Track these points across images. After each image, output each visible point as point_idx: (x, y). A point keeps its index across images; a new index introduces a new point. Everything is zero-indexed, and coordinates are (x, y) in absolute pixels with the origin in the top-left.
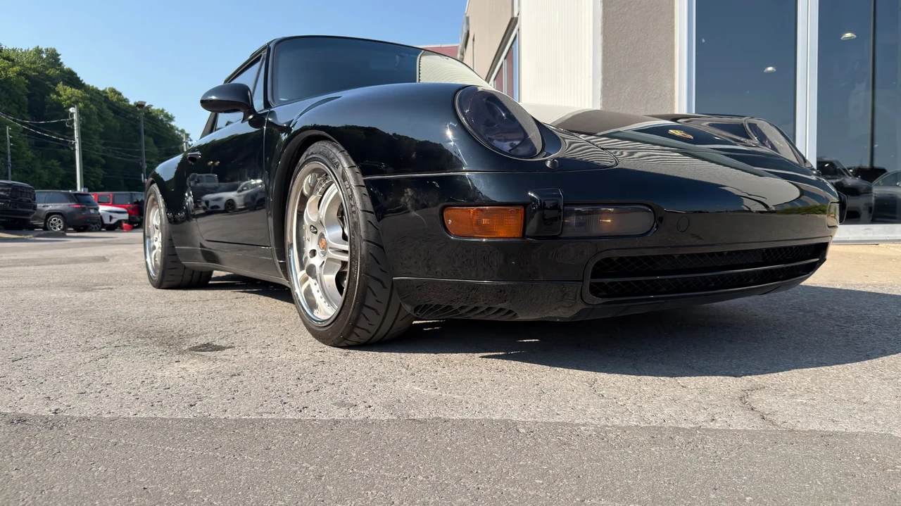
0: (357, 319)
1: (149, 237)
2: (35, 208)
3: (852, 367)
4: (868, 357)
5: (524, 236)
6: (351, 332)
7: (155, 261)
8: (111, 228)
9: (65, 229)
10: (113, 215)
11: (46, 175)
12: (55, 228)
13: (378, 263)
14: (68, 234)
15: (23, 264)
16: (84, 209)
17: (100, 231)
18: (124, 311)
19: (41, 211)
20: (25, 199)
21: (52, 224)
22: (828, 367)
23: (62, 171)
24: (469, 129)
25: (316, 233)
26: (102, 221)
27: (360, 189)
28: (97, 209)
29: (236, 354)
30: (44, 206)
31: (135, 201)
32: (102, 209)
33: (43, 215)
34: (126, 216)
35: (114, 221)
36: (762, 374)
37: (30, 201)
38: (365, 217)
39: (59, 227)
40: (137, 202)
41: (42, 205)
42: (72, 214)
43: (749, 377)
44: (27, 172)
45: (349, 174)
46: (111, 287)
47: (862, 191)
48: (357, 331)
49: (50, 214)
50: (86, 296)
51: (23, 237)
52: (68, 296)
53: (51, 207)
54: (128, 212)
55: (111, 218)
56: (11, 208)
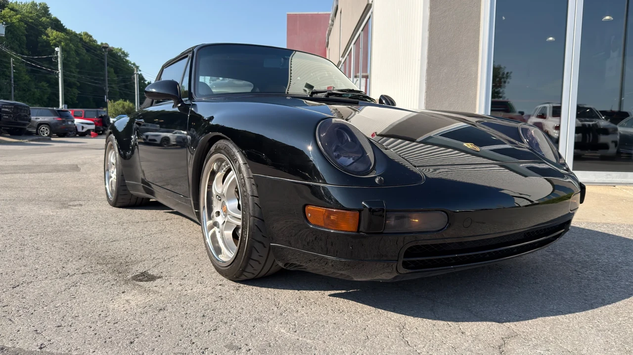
0: (246, 267)
1: (108, 170)
2: (30, 120)
3: (579, 317)
4: (592, 307)
5: (358, 231)
6: (241, 274)
7: (112, 187)
8: (83, 135)
9: (50, 136)
10: (84, 125)
11: (38, 93)
12: (43, 134)
13: (261, 231)
14: (52, 139)
16: (64, 122)
17: (75, 136)
18: (89, 232)
19: (34, 122)
20: (23, 114)
21: (42, 131)
22: (563, 316)
23: (49, 90)
24: (325, 153)
25: (220, 200)
26: (77, 129)
27: (250, 180)
28: (73, 121)
29: (163, 285)
30: (36, 119)
31: (100, 115)
32: (77, 121)
33: (35, 125)
34: (93, 127)
35: (85, 130)
36: (517, 321)
37: (26, 116)
38: (253, 200)
39: (47, 133)
40: (101, 117)
41: (35, 117)
42: (56, 124)
43: (508, 323)
44: (24, 90)
45: (243, 168)
46: (81, 203)
47: (610, 130)
48: (245, 273)
49: (41, 124)
50: (64, 213)
51: (21, 141)
52: (51, 214)
53: (41, 119)
54: (95, 124)
55: (83, 128)
56: (13, 121)
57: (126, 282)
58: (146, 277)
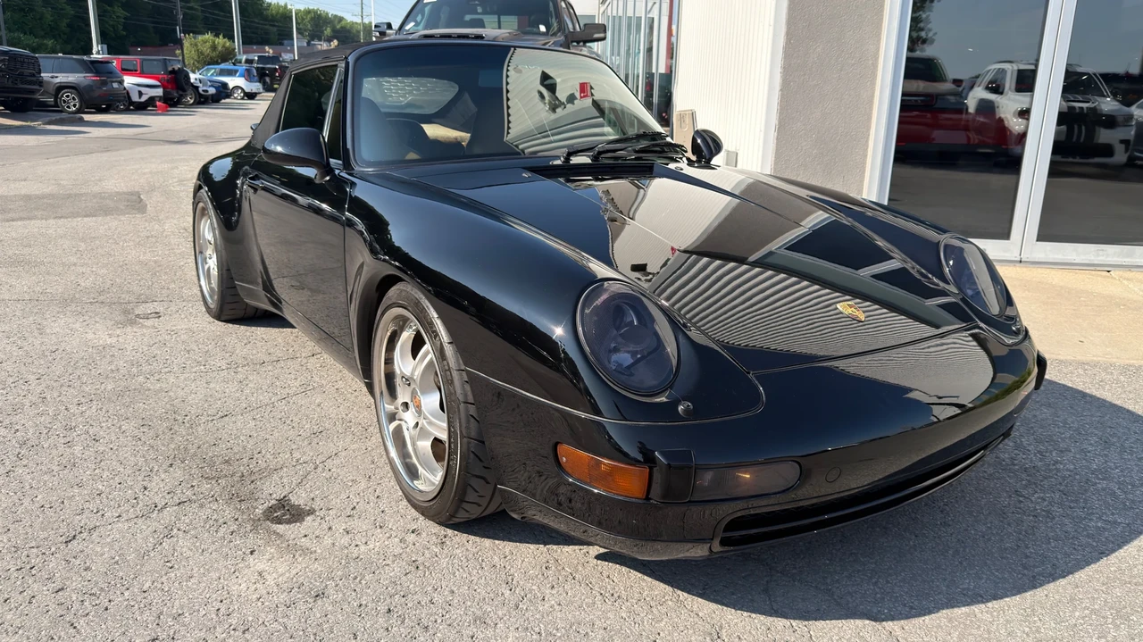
1: (201, 252)
2: (41, 83)
3: (1009, 607)
4: (1034, 584)
5: (647, 498)
7: (210, 283)
8: (141, 107)
9: (80, 111)
10: (143, 89)
11: (49, 16)
12: (69, 107)
13: (480, 460)
14: (87, 117)
15: (39, 213)
16: (104, 83)
17: (127, 111)
18: (181, 393)
19: (49, 83)
20: (27, 72)
21: (64, 102)
22: (982, 606)
23: (70, 11)
25: (409, 385)
26: (129, 97)
27: (461, 375)
28: (121, 82)
29: (317, 533)
30: (52, 77)
31: (170, 69)
32: (129, 81)
33: (52, 90)
34: (159, 92)
35: (144, 99)
36: (907, 617)
37: (33, 75)
38: (467, 410)
39: (75, 106)
40: (173, 72)
41: (50, 75)
42: (89, 88)
43: (890, 623)
44: (23, 10)
45: (449, 350)
49: (61, 88)
50: (133, 339)
51: (28, 124)
52: (109, 341)
53: (62, 78)
54: (164, 87)
55: (140, 94)
56: (10, 84)
57: (256, 523)
58: (287, 512)
